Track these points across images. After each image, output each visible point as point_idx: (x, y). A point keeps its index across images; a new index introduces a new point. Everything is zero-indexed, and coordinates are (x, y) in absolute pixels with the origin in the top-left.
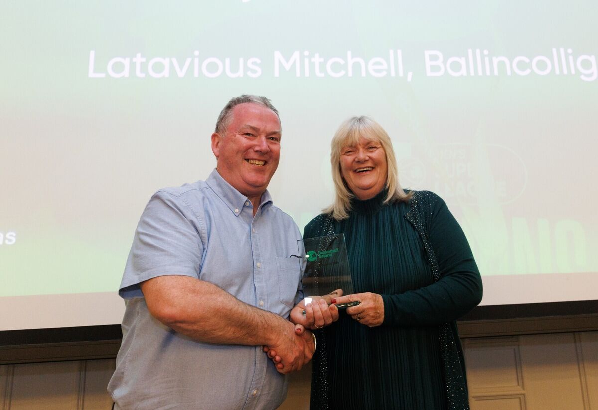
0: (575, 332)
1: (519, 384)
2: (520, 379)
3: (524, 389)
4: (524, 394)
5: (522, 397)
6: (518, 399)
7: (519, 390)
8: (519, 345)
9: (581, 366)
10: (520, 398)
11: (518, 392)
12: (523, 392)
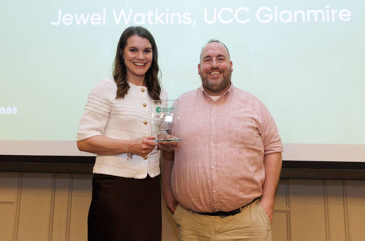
0: (324, 179)
1: (287, 206)
2: (288, 203)
3: (289, 208)
4: (289, 211)
5: (288, 212)
6: (286, 213)
7: (287, 208)
8: (288, 184)
9: (326, 198)
10: (287, 213)
11: (286, 210)
12: (289, 210)
